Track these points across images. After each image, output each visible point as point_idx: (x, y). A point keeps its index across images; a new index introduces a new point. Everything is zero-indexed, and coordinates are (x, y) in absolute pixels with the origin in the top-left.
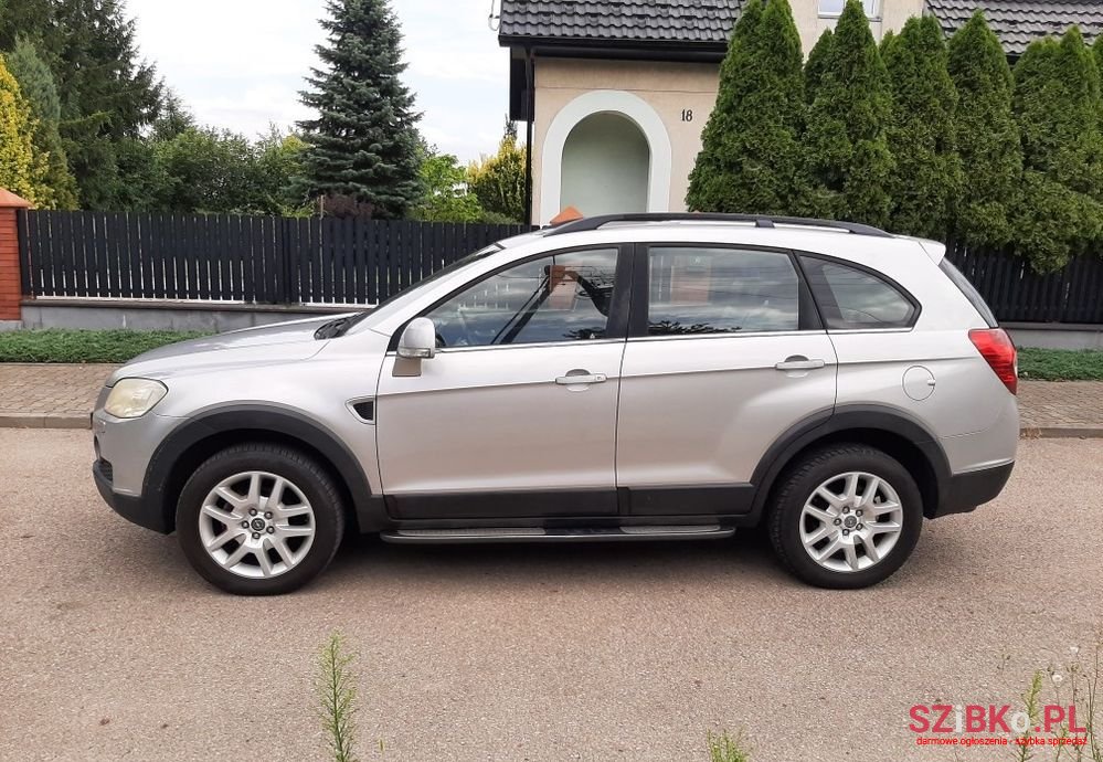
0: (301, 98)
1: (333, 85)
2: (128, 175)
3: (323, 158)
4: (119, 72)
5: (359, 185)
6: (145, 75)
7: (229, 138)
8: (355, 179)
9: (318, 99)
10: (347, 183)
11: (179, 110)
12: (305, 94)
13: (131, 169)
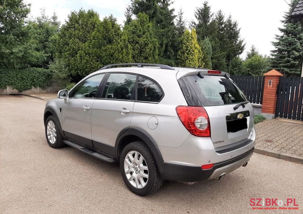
0: (272, 44)
1: (281, 39)
2: (235, 68)
3: (274, 61)
4: (234, 42)
5: (284, 68)
6: (241, 42)
7: (267, 57)
8: (284, 67)
9: (276, 44)
10: (281, 68)
11: (255, 51)
12: (273, 42)
13: (236, 67)
